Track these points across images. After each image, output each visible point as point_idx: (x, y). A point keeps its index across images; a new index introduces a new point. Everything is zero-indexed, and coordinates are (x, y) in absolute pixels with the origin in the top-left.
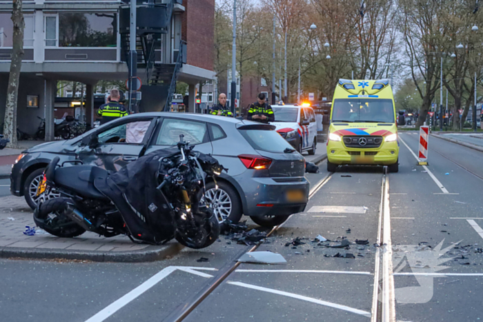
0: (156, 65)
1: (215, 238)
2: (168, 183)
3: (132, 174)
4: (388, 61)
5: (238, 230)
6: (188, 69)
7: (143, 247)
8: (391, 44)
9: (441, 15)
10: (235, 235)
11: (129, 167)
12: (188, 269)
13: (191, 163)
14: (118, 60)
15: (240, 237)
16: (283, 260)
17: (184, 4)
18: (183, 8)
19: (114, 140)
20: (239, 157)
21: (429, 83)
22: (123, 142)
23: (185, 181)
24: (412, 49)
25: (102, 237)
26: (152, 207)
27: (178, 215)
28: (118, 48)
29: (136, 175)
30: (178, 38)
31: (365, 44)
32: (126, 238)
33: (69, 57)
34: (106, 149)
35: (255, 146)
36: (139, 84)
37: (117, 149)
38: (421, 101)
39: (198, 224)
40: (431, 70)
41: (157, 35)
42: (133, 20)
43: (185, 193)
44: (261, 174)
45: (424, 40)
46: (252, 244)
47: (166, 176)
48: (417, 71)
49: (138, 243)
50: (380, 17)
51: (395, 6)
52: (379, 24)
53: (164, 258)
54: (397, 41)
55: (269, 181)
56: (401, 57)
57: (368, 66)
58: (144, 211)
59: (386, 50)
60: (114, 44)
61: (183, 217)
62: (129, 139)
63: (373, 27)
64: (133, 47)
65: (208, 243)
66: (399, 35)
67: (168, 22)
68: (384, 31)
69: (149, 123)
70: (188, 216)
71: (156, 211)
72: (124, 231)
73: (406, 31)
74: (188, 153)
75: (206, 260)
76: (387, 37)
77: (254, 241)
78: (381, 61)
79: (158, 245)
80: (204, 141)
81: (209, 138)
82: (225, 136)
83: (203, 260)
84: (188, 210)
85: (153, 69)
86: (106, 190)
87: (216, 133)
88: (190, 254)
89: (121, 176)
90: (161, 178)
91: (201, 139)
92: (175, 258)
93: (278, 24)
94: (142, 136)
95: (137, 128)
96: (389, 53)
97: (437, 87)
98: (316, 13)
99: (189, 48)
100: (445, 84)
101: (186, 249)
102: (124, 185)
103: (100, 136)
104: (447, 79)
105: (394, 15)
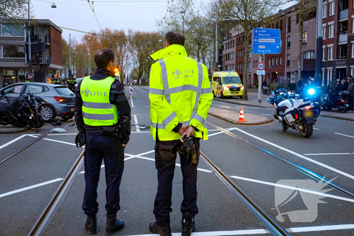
0: (40, 64)
1: (43, 124)
2: (24, 107)
3: (11, 104)
4: (127, 63)
5: (54, 121)
6: (52, 66)
7: (16, 128)
8: (127, 57)
9: (143, 47)
10: (53, 123)
11: (11, 101)
12: (31, 135)
13: (32, 100)
14: (26, 62)
15: (54, 124)
16: (65, 131)
17: (50, 43)
18: (49, 44)
19: (11, 92)
20: (54, 97)
21: (140, 70)
22: (14, 93)
23: (30, 106)
24: (134, 58)
25: (2, 125)
26: (19, 115)
27: (28, 117)
28: (26, 58)
29: (13, 104)
30: (48, 55)
31: (118, 57)
32: (11, 126)
33: (7, 61)
34: (7, 95)
35: (59, 93)
36: (33, 71)
37: (11, 95)
38: (138, 76)
39: (36, 120)
40: (141, 65)
41: (40, 54)
42: (30, 48)
43: (31, 110)
44: (62, 103)
45: (138, 56)
46: (58, 126)
47: (23, 104)
48: (136, 65)
49: (15, 127)
50: (123, 47)
51: (128, 44)
52: (123, 50)
53: (24, 132)
54: (129, 56)
55: (65, 105)
56: (131, 61)
57: (120, 64)
58: (16, 116)
59: (126, 59)
60: (24, 56)
61: (31, 118)
62: (16, 91)
63: (121, 51)
64: (30, 58)
65: (41, 126)
66: (130, 54)
67: (44, 49)
68: (125, 52)
69: (22, 86)
70: (32, 117)
71: (20, 116)
72: (10, 123)
73: (132, 52)
74: (31, 96)
75: (39, 132)
76: (126, 54)
77: (59, 125)
78: (124, 62)
79: (22, 127)
80: (42, 92)
81: (43, 91)
82: (49, 90)
83: (38, 132)
84: (32, 115)
85: (39, 66)
86: (2, 110)
87: (46, 89)
88: (34, 130)
89: (8, 104)
90: (21, 105)
91: (41, 91)
92: (28, 131)
93: (88, 49)
94: (20, 91)
95: (18, 88)
96: (127, 60)
97: (142, 71)
98: (101, 46)
99: (52, 58)
100: (145, 70)
101: (34, 128)
102: (9, 108)
103: (5, 91)
104: (146, 68)
105: (128, 47)
